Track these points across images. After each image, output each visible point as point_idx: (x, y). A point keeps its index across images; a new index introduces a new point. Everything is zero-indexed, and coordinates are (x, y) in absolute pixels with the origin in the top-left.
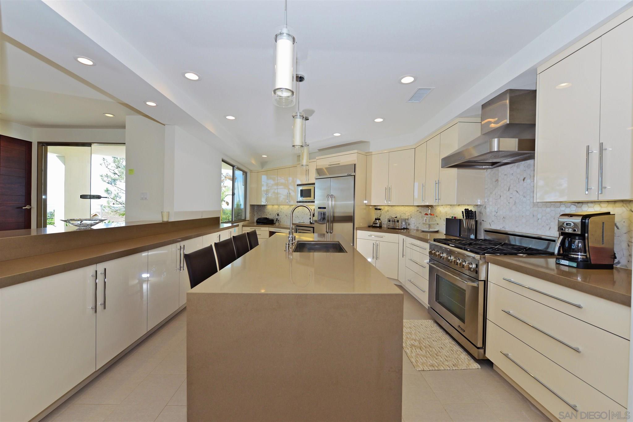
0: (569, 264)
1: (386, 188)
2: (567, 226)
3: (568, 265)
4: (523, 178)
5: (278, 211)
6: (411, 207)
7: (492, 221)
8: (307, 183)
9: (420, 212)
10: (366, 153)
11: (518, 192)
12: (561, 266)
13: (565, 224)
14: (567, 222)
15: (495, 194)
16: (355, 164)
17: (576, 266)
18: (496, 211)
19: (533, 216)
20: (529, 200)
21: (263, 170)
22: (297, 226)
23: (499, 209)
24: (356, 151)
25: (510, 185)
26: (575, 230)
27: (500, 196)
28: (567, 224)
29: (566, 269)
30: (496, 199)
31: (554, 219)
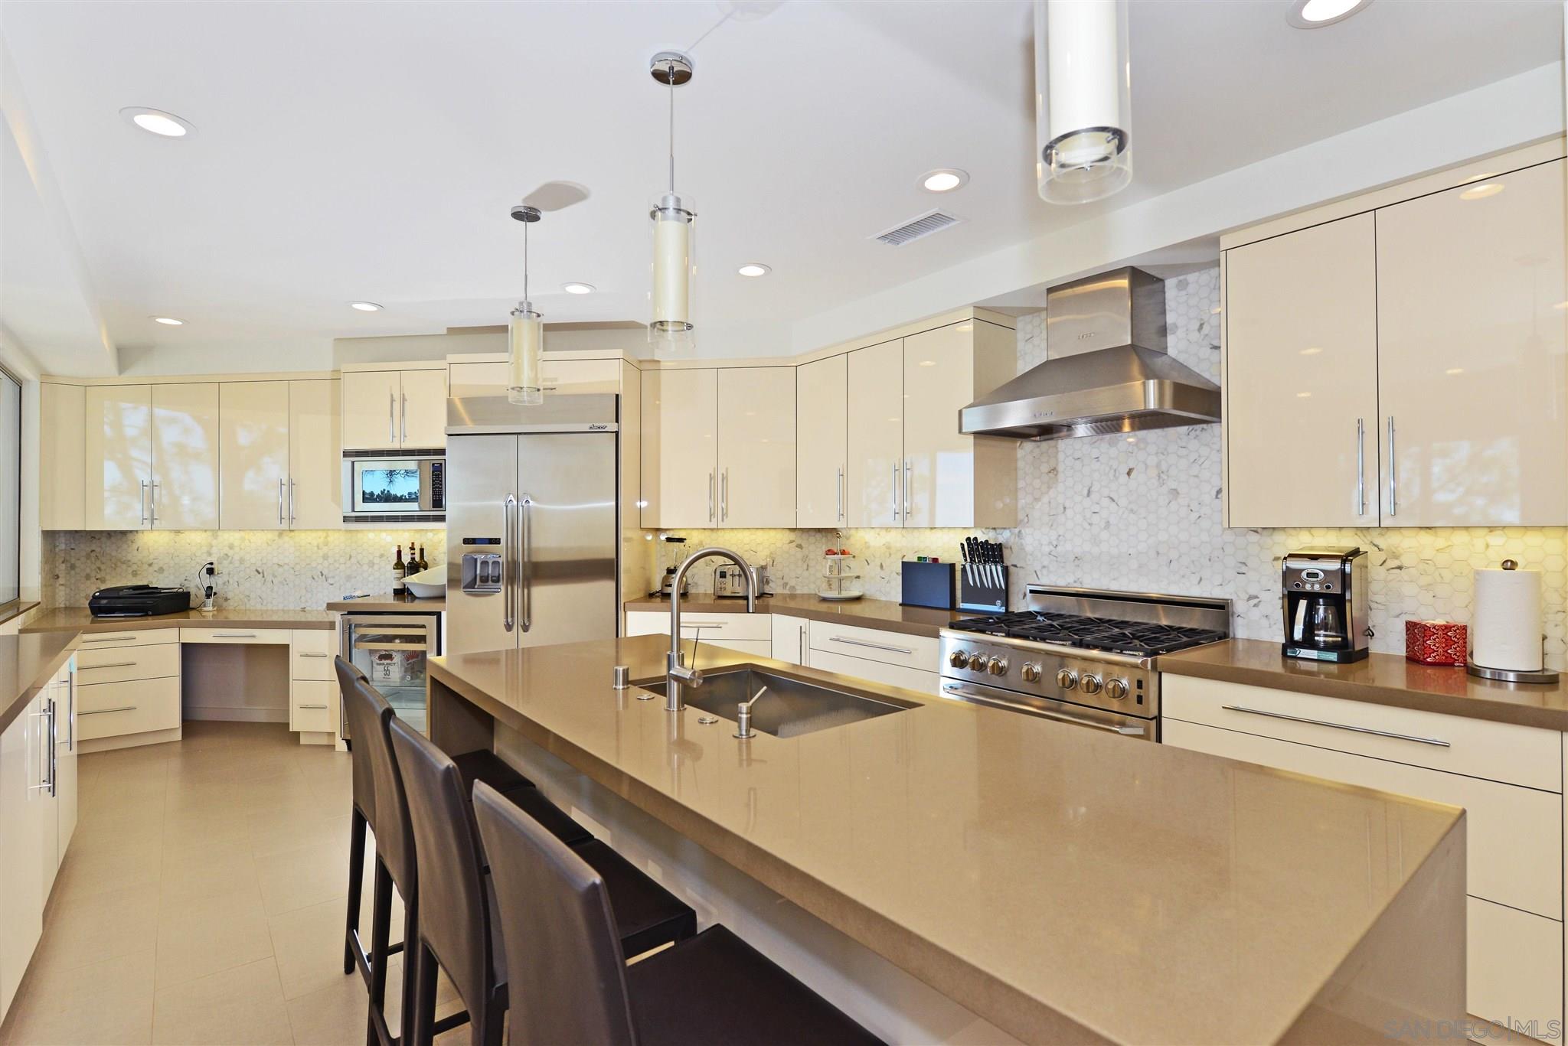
0: (1318, 656)
1: (711, 475)
2: (1309, 579)
3: (1316, 658)
4: (1128, 470)
5: (210, 554)
6: (772, 533)
7: (1044, 567)
8: (395, 446)
9: (800, 546)
10: (640, 361)
11: (1113, 500)
12: (1300, 662)
13: (1304, 574)
14: (1310, 571)
15: (1050, 502)
16: (617, 396)
17: (1336, 660)
18: (1055, 543)
19: (1158, 553)
20: (1145, 518)
21: (126, 378)
22: (350, 613)
23: (1060, 538)
24: (619, 353)
25: (1092, 484)
26: (1328, 587)
27: (1065, 508)
28: (1308, 574)
29: (1314, 666)
30: (1052, 514)
31: (1210, 560)
